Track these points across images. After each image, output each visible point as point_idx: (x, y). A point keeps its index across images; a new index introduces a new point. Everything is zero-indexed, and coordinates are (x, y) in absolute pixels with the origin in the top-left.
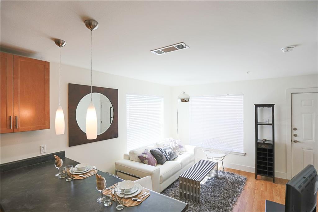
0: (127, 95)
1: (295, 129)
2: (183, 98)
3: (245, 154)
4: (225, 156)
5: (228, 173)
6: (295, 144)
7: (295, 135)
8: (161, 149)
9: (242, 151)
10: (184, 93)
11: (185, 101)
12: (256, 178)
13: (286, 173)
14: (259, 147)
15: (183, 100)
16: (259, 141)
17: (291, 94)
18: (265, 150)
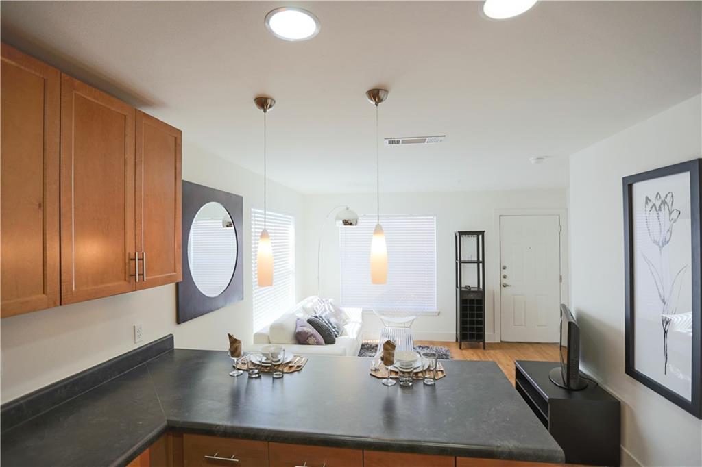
0: (253, 209)
1: (504, 268)
2: (346, 218)
3: (439, 313)
4: (413, 321)
5: (420, 347)
6: (503, 288)
7: (505, 277)
8: (321, 317)
9: (435, 308)
10: (347, 209)
11: (351, 224)
12: (460, 348)
13: (494, 333)
14: (464, 298)
15: (346, 222)
16: (463, 289)
17: (500, 216)
18: (472, 301)
